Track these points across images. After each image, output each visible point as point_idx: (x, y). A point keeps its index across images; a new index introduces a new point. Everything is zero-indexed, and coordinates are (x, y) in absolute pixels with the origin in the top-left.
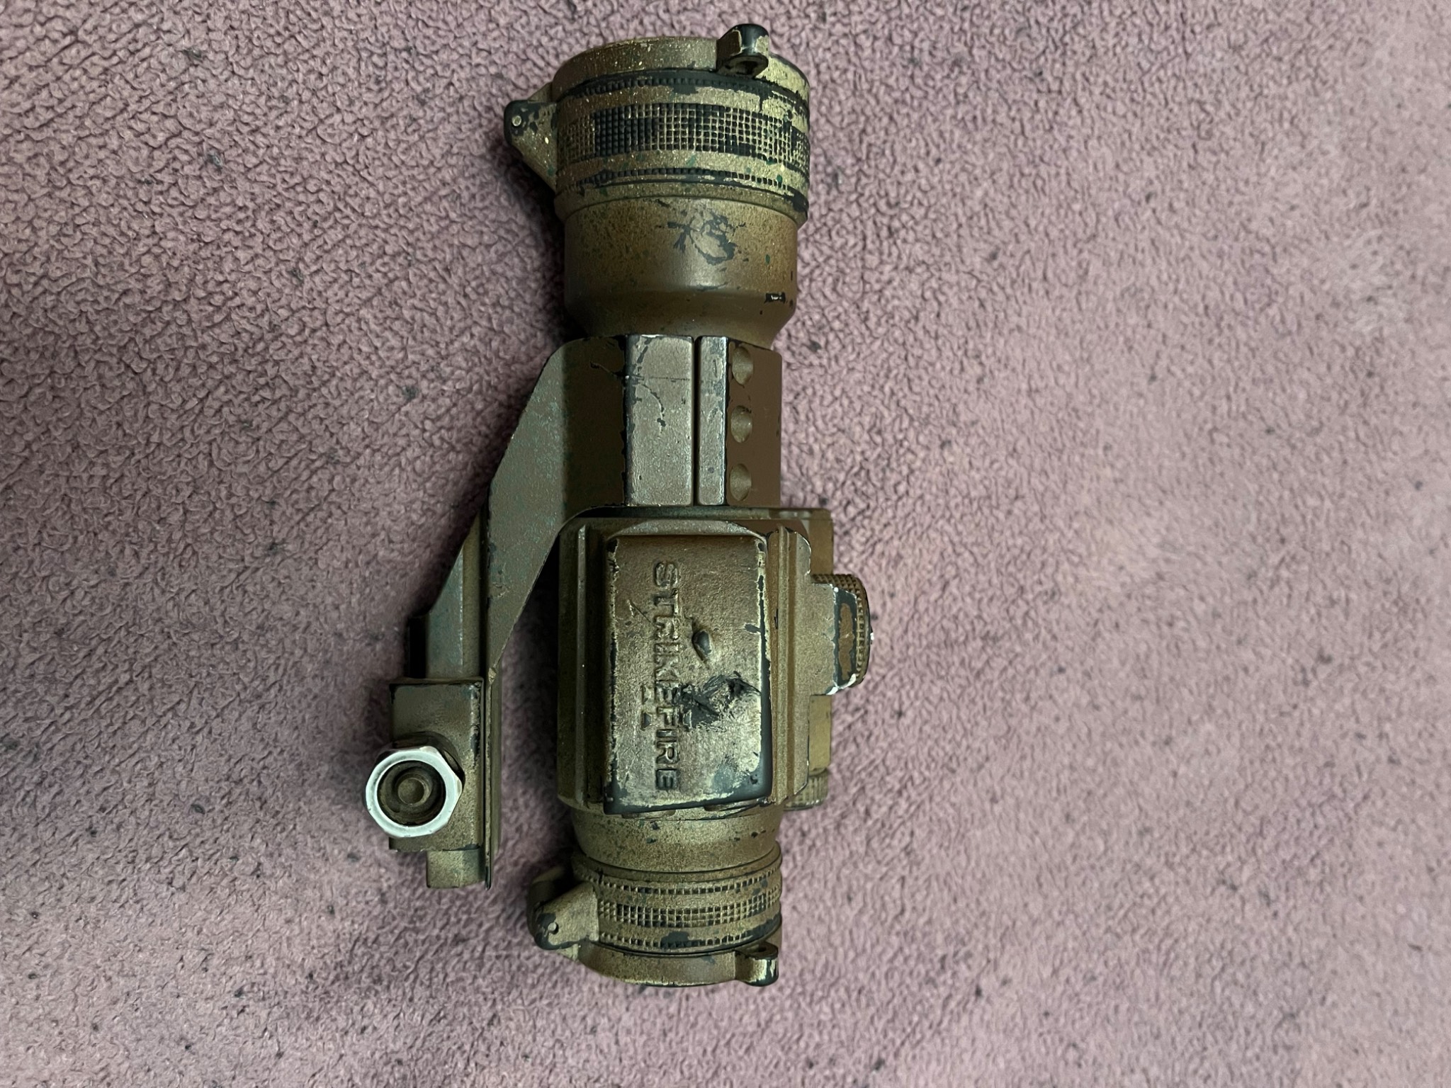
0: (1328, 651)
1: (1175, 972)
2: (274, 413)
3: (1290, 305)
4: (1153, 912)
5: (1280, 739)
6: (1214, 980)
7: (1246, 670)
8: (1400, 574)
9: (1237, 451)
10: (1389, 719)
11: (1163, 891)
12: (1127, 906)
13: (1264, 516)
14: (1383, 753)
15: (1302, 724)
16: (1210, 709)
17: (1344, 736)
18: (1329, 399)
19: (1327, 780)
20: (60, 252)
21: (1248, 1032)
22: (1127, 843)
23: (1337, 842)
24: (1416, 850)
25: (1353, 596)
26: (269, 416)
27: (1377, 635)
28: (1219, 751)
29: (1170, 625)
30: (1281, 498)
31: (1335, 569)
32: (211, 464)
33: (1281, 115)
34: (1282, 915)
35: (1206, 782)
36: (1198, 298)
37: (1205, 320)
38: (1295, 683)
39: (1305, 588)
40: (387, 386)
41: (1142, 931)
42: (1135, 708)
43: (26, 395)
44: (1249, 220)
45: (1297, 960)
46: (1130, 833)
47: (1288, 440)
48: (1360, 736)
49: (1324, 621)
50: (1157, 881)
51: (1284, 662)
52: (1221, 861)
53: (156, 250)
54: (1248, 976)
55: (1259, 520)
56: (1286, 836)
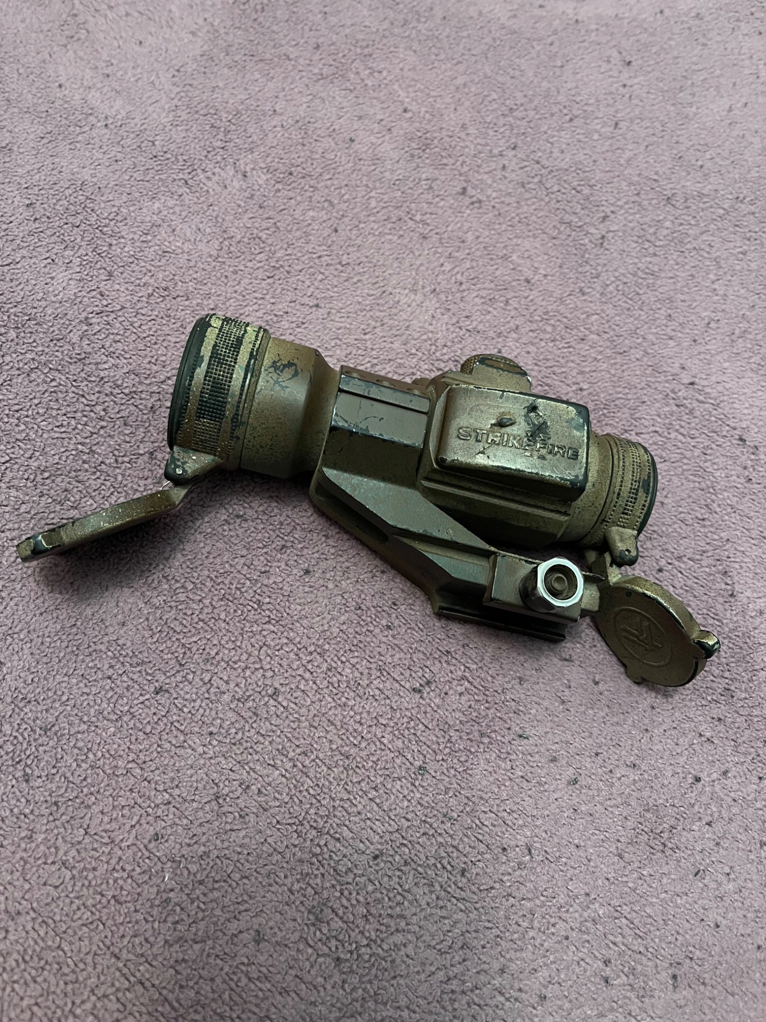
0: (458, 189)
1: (656, 269)
2: (455, 855)
3: (257, 225)
4: (625, 283)
5: (513, 215)
6: (656, 246)
7: (478, 237)
8: (407, 149)
9: (350, 249)
10: (491, 151)
11: (613, 279)
12: (625, 299)
13: (387, 231)
14: (511, 153)
15: (503, 202)
16: (505, 258)
17: (505, 178)
18: (310, 197)
19: (532, 186)
20: (393, 1001)
21: (681, 224)
22: (591, 302)
23: (565, 178)
24: (561, 129)
25: (424, 176)
26: (458, 858)
27: (445, 161)
28: (527, 250)
29: (461, 284)
30: (374, 222)
31: (411, 188)
32: (492, 888)
33: (143, 241)
34: (612, 209)
35: (546, 257)
36: (264, 284)
37: (277, 277)
38: (480, 208)
39: (425, 205)
40: (423, 787)
41: (637, 289)
42: (514, 303)
43: (479, 1006)
44: (211, 256)
45: (637, 198)
46: (585, 300)
47: (340, 219)
48: (504, 167)
49: (441, 193)
50: (608, 282)
51: (469, 215)
52: (590, 246)
53: (379, 942)
54: (650, 226)
55: (389, 234)
56: (568, 209)
